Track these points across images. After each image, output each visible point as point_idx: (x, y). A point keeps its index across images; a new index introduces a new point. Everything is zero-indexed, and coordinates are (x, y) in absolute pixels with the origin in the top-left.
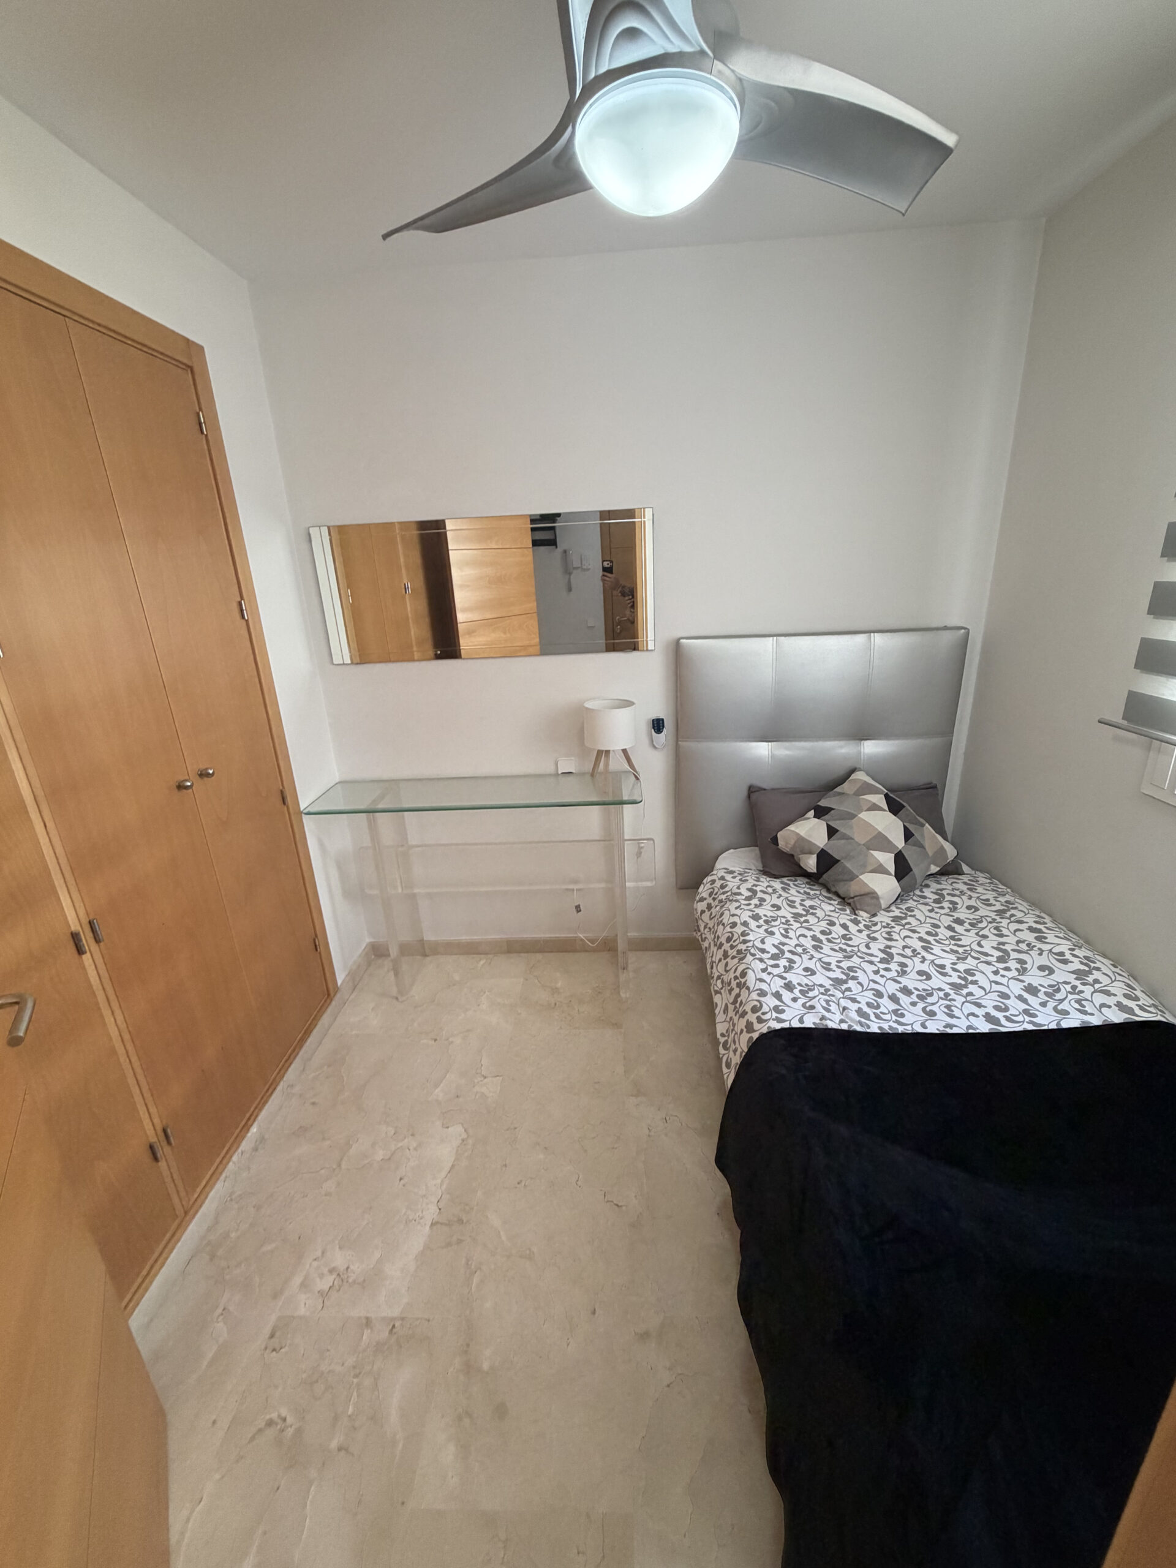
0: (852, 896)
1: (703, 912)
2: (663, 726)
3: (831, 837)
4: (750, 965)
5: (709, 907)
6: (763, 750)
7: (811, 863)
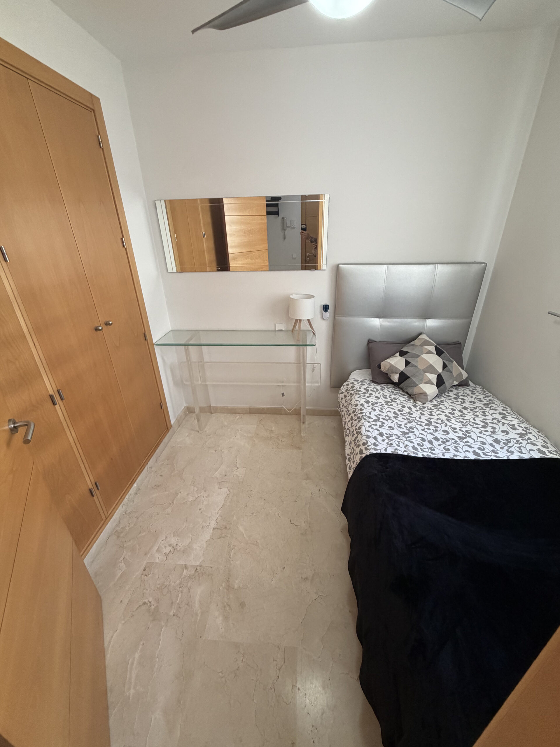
0: (415, 394)
1: (342, 399)
2: (328, 309)
3: (407, 365)
4: (363, 424)
5: (345, 396)
6: (376, 322)
7: (396, 378)
